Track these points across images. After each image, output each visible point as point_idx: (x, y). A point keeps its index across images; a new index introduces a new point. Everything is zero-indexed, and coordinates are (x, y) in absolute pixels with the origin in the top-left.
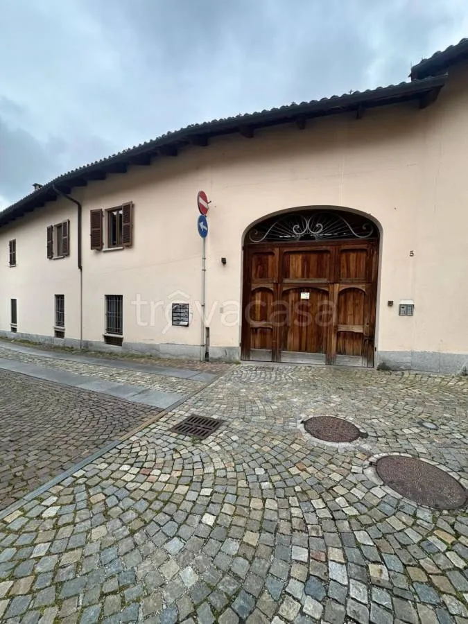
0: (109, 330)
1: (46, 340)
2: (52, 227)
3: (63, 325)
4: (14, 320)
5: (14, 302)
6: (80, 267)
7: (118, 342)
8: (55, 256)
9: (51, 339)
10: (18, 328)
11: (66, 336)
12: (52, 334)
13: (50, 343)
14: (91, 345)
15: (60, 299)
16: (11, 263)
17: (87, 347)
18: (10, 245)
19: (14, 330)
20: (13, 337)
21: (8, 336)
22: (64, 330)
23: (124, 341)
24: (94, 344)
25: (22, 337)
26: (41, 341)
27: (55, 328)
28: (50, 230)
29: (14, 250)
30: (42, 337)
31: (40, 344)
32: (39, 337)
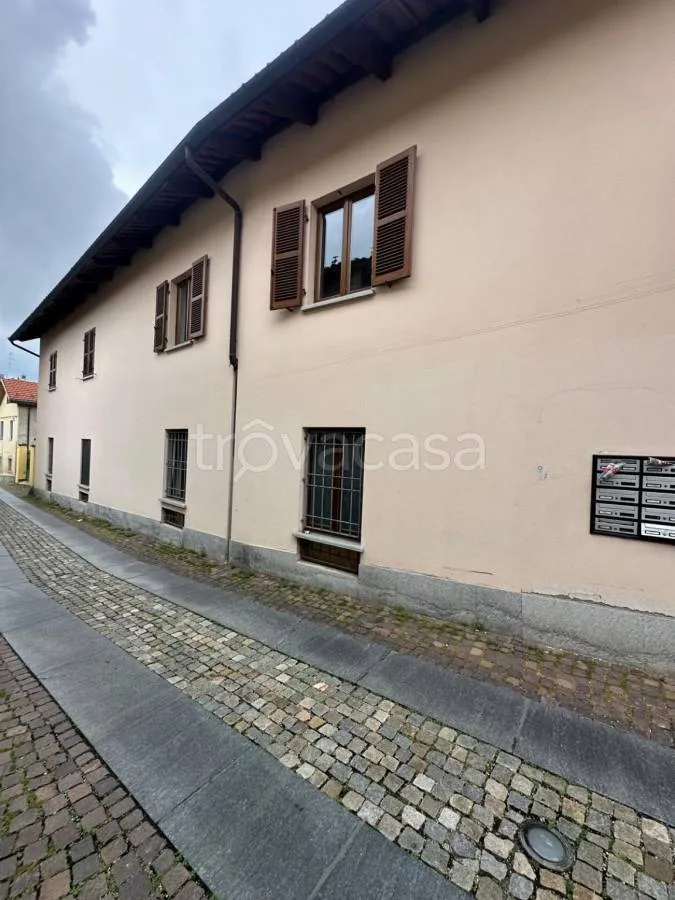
0: (309, 523)
1: (142, 526)
2: (168, 285)
3: (182, 496)
4: (85, 478)
5: (86, 444)
6: (234, 361)
7: (349, 561)
8: (170, 346)
9: (154, 526)
10: (90, 494)
11: (189, 524)
12: (157, 515)
13: (151, 533)
14: (258, 557)
15: (178, 439)
16: (85, 373)
17: (246, 561)
18: (86, 341)
19: (84, 497)
20: (81, 510)
21: (75, 508)
22: (185, 509)
23: (364, 562)
24: (264, 555)
25: (97, 511)
26: (133, 526)
27: (164, 503)
28: (162, 292)
29: (92, 348)
30: (135, 518)
31: (130, 534)
32: (128, 517)
